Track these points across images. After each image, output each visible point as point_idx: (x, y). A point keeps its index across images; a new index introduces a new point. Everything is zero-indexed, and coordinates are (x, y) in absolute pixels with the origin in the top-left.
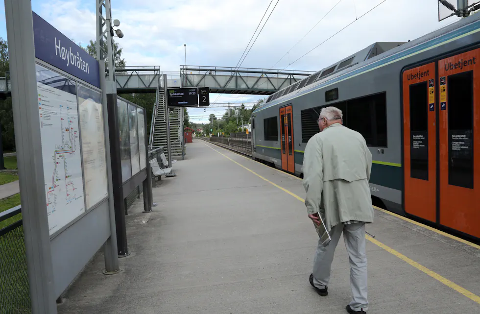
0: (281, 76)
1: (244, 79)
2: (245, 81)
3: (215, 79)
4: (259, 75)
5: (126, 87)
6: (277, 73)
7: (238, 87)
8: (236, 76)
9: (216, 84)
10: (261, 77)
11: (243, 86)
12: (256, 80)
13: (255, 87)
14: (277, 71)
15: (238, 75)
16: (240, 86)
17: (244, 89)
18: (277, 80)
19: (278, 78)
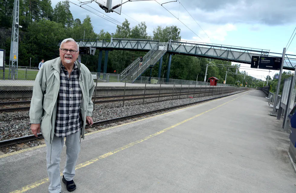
0: (222, 49)
1: (201, 49)
2: (201, 50)
3: (185, 48)
4: (209, 47)
5: (144, 49)
6: (221, 47)
7: (197, 53)
8: (197, 47)
9: (185, 51)
10: (210, 48)
11: (199, 53)
12: (207, 49)
13: (206, 54)
14: (221, 46)
15: (197, 46)
16: (198, 53)
17: (200, 54)
18: (220, 51)
19: (221, 50)
